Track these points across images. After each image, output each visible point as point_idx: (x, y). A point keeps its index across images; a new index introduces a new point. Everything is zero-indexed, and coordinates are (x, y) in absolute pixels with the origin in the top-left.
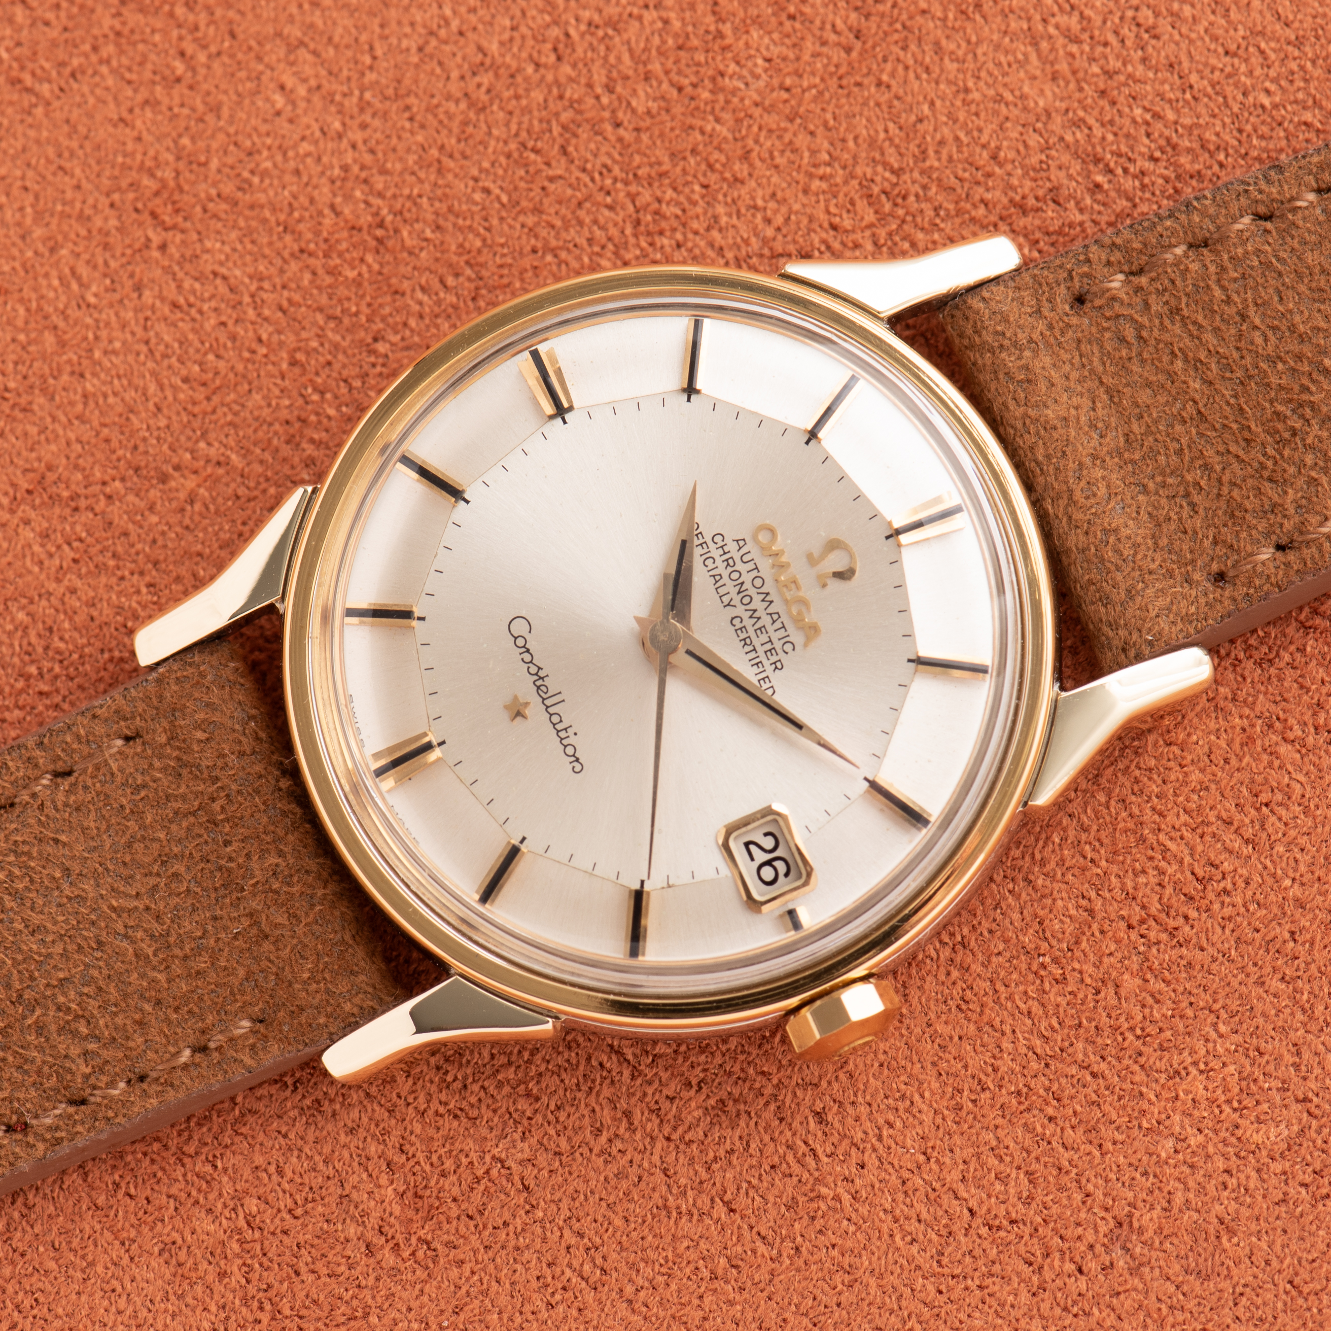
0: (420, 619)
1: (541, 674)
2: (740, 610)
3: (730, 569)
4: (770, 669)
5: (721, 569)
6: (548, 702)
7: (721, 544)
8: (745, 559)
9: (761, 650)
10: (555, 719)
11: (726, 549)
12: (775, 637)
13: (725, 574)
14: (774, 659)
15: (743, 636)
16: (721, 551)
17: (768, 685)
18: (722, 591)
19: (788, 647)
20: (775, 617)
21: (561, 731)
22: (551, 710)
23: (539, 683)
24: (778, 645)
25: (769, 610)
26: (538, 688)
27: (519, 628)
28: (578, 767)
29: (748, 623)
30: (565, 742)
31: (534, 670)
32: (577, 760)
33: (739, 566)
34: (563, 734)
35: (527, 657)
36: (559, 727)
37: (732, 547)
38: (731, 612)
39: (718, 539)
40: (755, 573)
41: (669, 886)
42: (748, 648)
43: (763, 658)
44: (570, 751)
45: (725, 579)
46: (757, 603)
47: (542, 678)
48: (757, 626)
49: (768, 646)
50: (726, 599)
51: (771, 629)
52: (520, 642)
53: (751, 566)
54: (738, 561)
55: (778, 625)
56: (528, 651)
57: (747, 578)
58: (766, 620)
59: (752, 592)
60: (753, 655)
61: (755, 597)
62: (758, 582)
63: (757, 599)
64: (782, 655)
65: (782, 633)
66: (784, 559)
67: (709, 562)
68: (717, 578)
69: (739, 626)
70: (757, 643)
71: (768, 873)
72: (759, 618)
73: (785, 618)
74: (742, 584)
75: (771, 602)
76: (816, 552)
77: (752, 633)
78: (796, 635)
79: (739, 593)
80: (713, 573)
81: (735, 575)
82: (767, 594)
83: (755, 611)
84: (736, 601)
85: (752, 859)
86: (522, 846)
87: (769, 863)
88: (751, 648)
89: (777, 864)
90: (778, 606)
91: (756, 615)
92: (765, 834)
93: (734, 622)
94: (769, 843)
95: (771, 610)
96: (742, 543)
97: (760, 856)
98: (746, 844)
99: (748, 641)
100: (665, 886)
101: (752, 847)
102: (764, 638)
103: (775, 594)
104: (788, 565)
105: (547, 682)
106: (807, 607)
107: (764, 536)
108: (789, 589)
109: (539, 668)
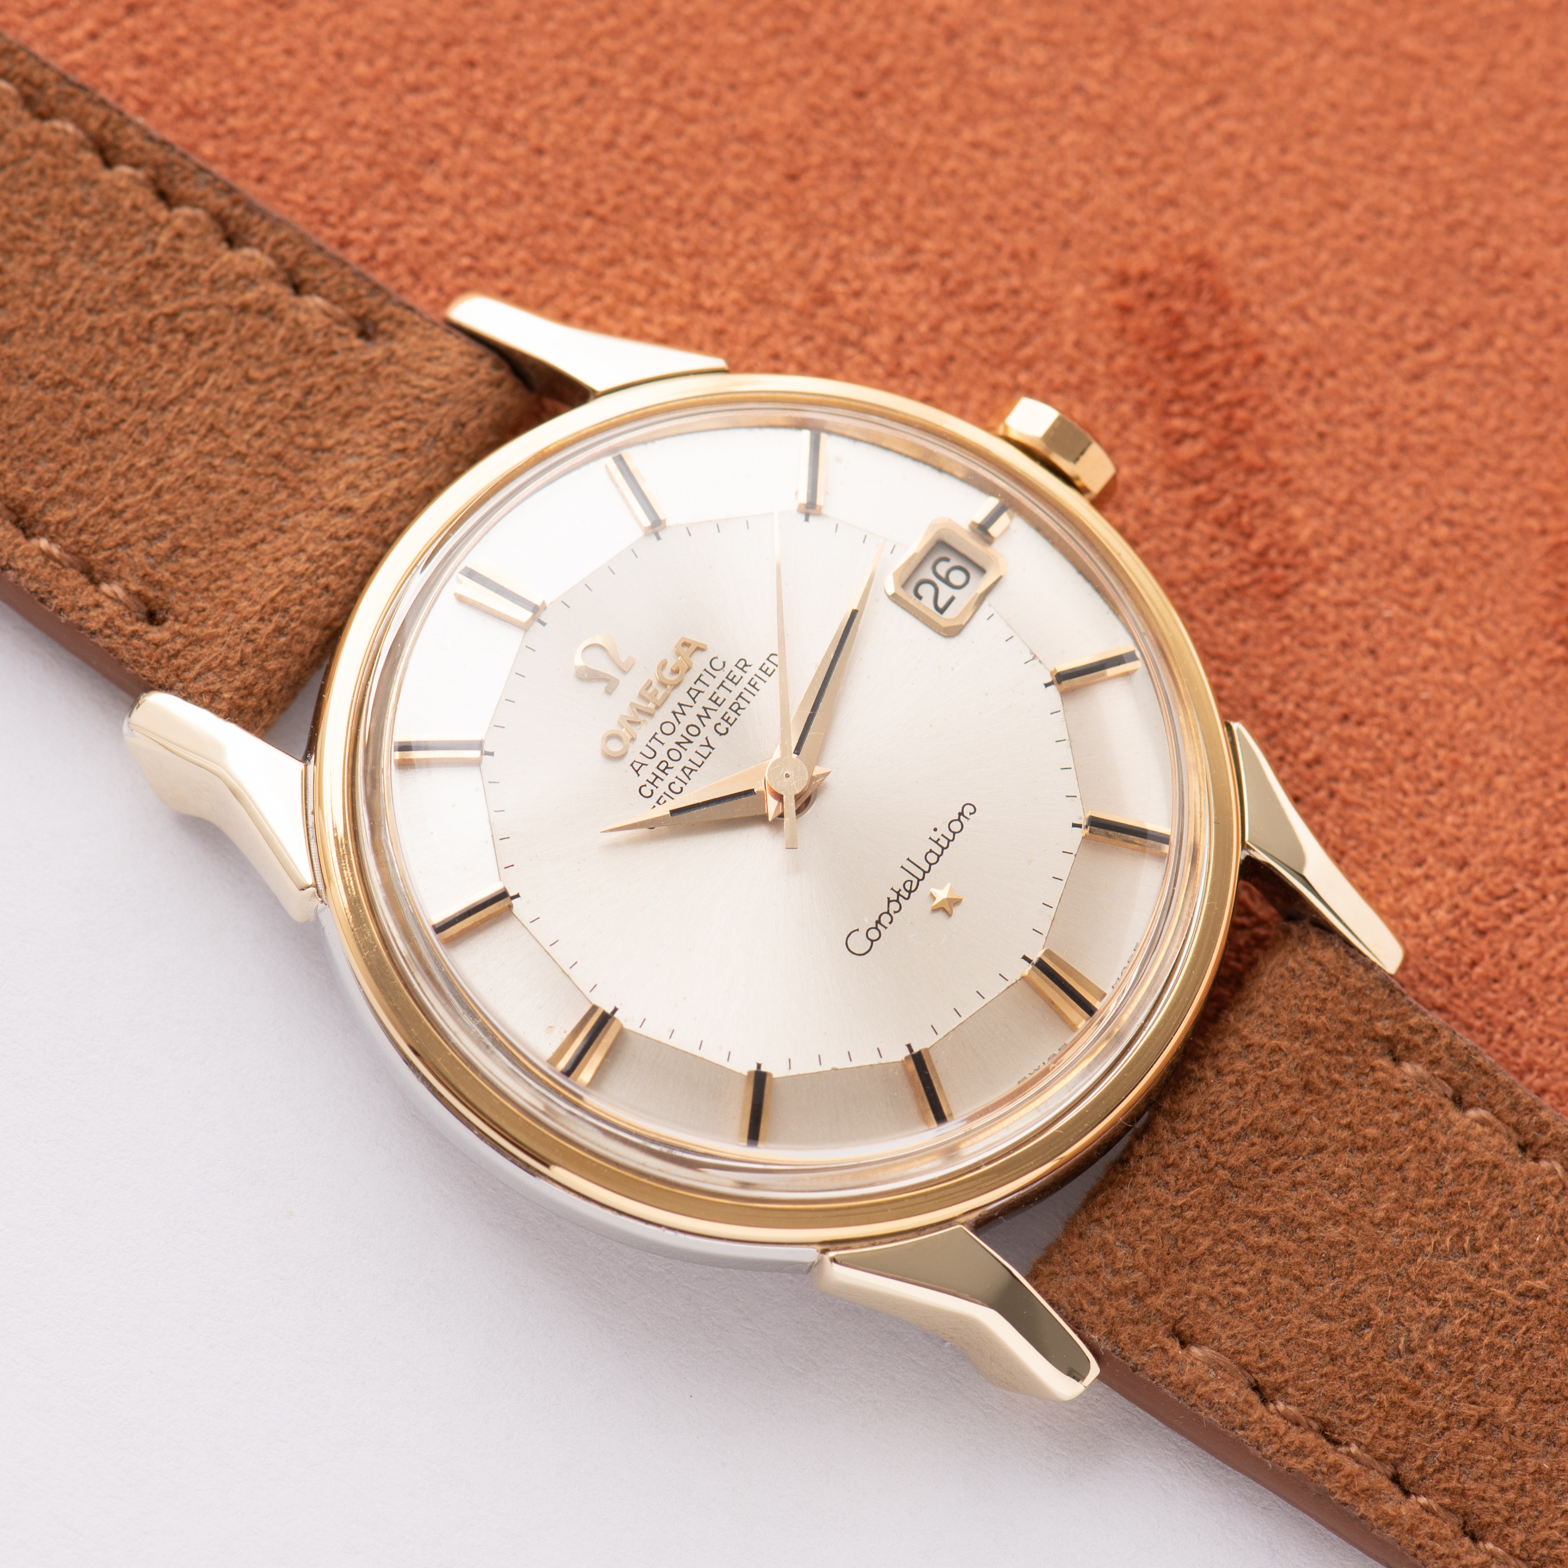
0: (912, 1049)
1: (894, 897)
2: (708, 731)
3: (671, 764)
4: (751, 672)
5: (676, 771)
6: (920, 875)
7: (650, 787)
8: (650, 754)
9: (737, 690)
10: (932, 858)
11: (652, 778)
12: (714, 683)
13: (678, 766)
14: (738, 673)
15: (733, 715)
16: (658, 782)
17: (768, 664)
18: (699, 760)
19: (717, 664)
20: (694, 694)
21: (941, 847)
22: (926, 867)
23: (906, 895)
24: (721, 676)
25: (690, 702)
26: (910, 892)
27: (859, 943)
28: (968, 810)
29: (716, 717)
30: (950, 836)
31: (894, 906)
32: (961, 814)
33: (662, 755)
34: (943, 842)
35: (885, 919)
36: (938, 851)
37: (646, 773)
38: (714, 740)
39: (646, 791)
40: (660, 736)
41: (1035, 657)
42: (743, 704)
43: (744, 683)
45: (684, 762)
46: (691, 717)
48: (715, 706)
49: (727, 684)
50: (705, 751)
51: (709, 692)
52: (873, 934)
53: (654, 744)
54: (657, 760)
55: (700, 686)
56: (878, 922)
57: (670, 742)
58: (703, 700)
59: (681, 729)
60: (746, 695)
61: (684, 725)
62: (668, 728)
63: (685, 721)
64: (730, 666)
65: (706, 678)
66: (627, 713)
67: (676, 788)
68: (688, 772)
69: (725, 725)
70: (731, 698)
71: (957, 578)
72: (705, 709)
73: (689, 681)
74: (678, 743)
75: (680, 705)
76: (602, 686)
77: (725, 708)
78: (700, 662)
79: (690, 742)
80: (685, 779)
81: (674, 755)
82: (674, 713)
83: (699, 716)
84: (700, 740)
85: (952, 599)
86: (1084, 822)
87: (946, 581)
88: (740, 700)
89: (943, 574)
90: (680, 695)
91: (703, 713)
92: (920, 598)
93: (723, 730)
94: (926, 591)
95: (688, 701)
96: (636, 766)
97: (945, 593)
98: (941, 611)
99: (735, 707)
100: (1036, 661)
101: (941, 604)
102: (722, 693)
103: (670, 704)
104: (632, 704)
105: (898, 886)
106: (663, 665)
107: (615, 747)
108: (656, 693)
109: (889, 901)
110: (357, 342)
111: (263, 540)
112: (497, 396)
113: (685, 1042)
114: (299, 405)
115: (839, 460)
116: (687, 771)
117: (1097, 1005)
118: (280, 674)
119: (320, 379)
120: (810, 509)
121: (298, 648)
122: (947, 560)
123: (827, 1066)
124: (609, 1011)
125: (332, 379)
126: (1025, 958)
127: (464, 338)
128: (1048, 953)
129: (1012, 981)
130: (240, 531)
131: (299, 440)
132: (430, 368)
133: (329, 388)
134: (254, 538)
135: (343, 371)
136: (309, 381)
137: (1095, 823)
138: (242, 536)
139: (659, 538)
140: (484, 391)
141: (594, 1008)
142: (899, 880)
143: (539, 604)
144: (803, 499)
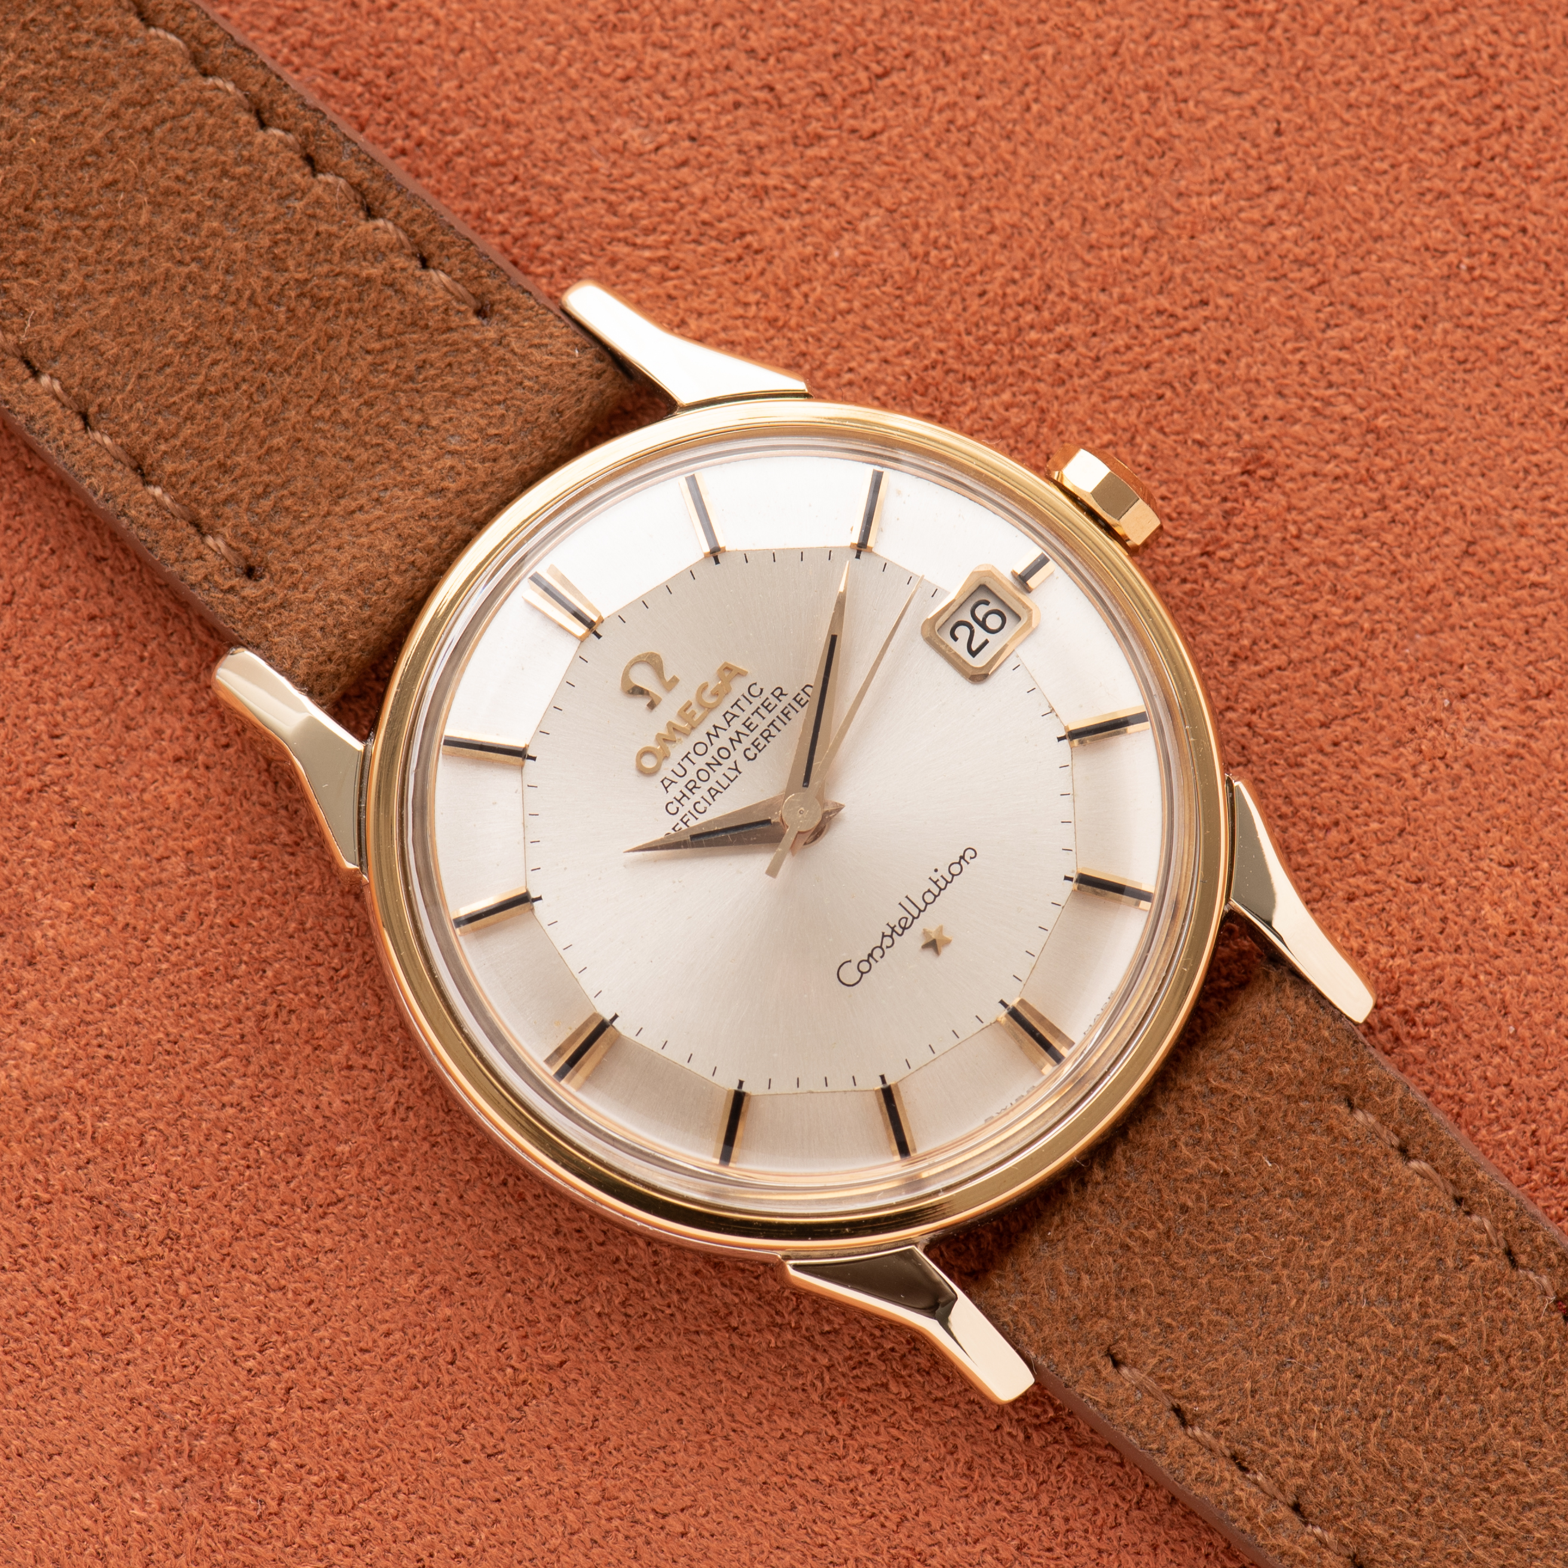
0: (884, 1081)
1: (888, 932)
2: (737, 755)
3: (699, 784)
4: (786, 700)
5: (702, 791)
6: (915, 913)
7: (676, 804)
8: (681, 772)
9: (770, 717)
10: (929, 898)
11: (679, 796)
12: (750, 709)
13: (706, 786)
14: (773, 701)
15: (763, 742)
16: (684, 800)
17: (803, 695)
18: (725, 782)
19: (755, 691)
20: (729, 718)
21: (940, 887)
22: (922, 906)
23: (899, 930)
24: (757, 702)
25: (725, 725)
26: (904, 928)
27: (850, 974)
28: (970, 853)
29: (747, 742)
30: (949, 878)
31: (887, 941)
32: (962, 858)
33: (691, 775)
34: (942, 884)
35: (877, 953)
36: (936, 891)
37: (675, 791)
38: (743, 764)
39: (672, 808)
40: (692, 756)
41: (1052, 711)
42: (774, 731)
45: (712, 783)
46: (723, 741)
48: (747, 731)
49: (762, 711)
50: (732, 774)
51: (743, 717)
52: (864, 967)
53: (686, 763)
54: (686, 779)
55: (736, 710)
56: (871, 955)
57: (701, 762)
58: (737, 724)
59: (713, 751)
60: (778, 723)
61: (717, 746)
62: (700, 749)
63: (718, 743)
64: (767, 693)
65: (743, 703)
66: (663, 731)
67: (700, 807)
68: (713, 793)
69: (754, 750)
70: (763, 725)
71: (993, 622)
72: (738, 733)
73: (726, 706)
74: (708, 764)
75: (715, 727)
76: (644, 702)
77: (756, 734)
78: (739, 688)
79: (719, 764)
80: (710, 799)
81: (703, 775)
82: (708, 734)
83: (731, 740)
84: (729, 763)
85: (986, 642)
86: (1074, 876)
87: (983, 624)
88: (772, 728)
89: (980, 617)
90: (717, 719)
91: (735, 737)
92: (955, 639)
93: (751, 756)
94: (963, 632)
95: (723, 723)
96: (666, 782)
97: (980, 635)
98: (973, 654)
99: (766, 734)
100: (1053, 715)
101: (974, 647)
102: (756, 719)
103: (706, 726)
104: (670, 724)
105: (893, 923)
106: (704, 688)
107: (649, 763)
108: (693, 714)
109: (883, 937)
110: (474, 321)
111: (361, 508)
112: (596, 385)
113: (675, 1054)
114: (410, 378)
115: (899, 493)
117: (1064, 1051)
118: (360, 643)
119: (433, 355)
120: (861, 547)
121: (378, 619)
122: (987, 603)
123: (804, 1089)
124: (608, 1018)
125: (445, 354)
126: (1002, 1002)
127: (573, 327)
128: (1022, 1002)
129: (986, 1024)
130: (340, 497)
131: (407, 413)
132: (537, 355)
133: (441, 364)
134: (354, 505)
135: (456, 349)
136: (423, 356)
137: (1084, 880)
138: (343, 502)
139: (717, 562)
140: (583, 382)
141: (595, 1015)
142: (895, 915)
143: (595, 619)
144: (855, 539)
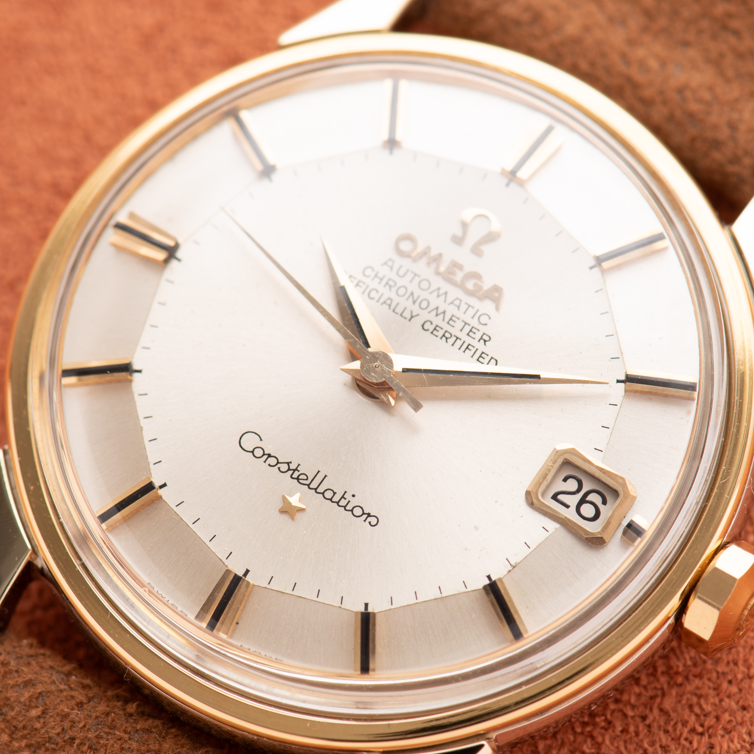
0: (161, 487)
1: (292, 466)
2: (424, 315)
3: (394, 289)
4: (481, 346)
5: (387, 293)
6: (314, 485)
7: (373, 274)
8: (401, 273)
9: (463, 335)
10: (329, 495)
11: (380, 275)
12: (467, 318)
13: (393, 295)
14: (478, 336)
15: (440, 333)
16: (377, 280)
17: (488, 359)
18: (399, 310)
19: (483, 320)
20: (456, 303)
21: (340, 502)
22: (320, 490)
23: (295, 475)
24: (474, 323)
25: (449, 300)
26: (298, 479)
27: (250, 442)
28: (374, 521)
29: (438, 321)
30: (349, 507)
31: (284, 467)
32: (369, 515)
33: (401, 282)
34: (343, 503)
35: (272, 461)
36: (336, 498)
37: (384, 271)
38: (418, 322)
39: (368, 272)
40: (417, 280)
41: (514, 567)
42: (451, 340)
43: (469, 340)
44: (358, 511)
45: (396, 299)
46: (435, 301)
47: (294, 470)
48: (447, 319)
49: (467, 329)
50: (407, 314)
51: (459, 314)
52: (258, 452)
53: (410, 276)
54: (397, 279)
55: (463, 307)
56: (269, 456)
57: (413, 287)
58: (451, 310)
59: (424, 295)
60: (459, 343)
61: (429, 297)
63: (432, 298)
64: (483, 329)
65: (471, 312)
66: (434, 252)
67: (373, 294)
69: (431, 328)
70: (455, 331)
71: (588, 510)
72: (444, 312)
73: (466, 298)
74: (412, 294)
75: (446, 293)
76: (457, 234)
77: (446, 327)
78: (484, 305)
79: (414, 302)
80: (382, 300)
81: (402, 291)
82: (439, 289)
83: (437, 308)
84: (416, 310)
85: (567, 506)
86: (370, 611)
87: (583, 501)
88: (454, 339)
89: (590, 498)
90: (453, 293)
91: (440, 311)
92: (565, 480)
93: (426, 327)
94: (572, 485)
95: (449, 299)
96: (390, 263)
97: (573, 500)
98: (555, 497)
99: (448, 335)
100: (510, 568)
101: (560, 497)
102: (459, 325)
103: (445, 287)
104: (440, 255)
105: (301, 470)
107: (406, 246)
109: (288, 463)
113: (156, 314)
116: (389, 302)
122: (604, 501)
123: (143, 423)
126: (247, 570)
128: (251, 587)
129: (226, 562)
139: (591, 269)
141: (179, 243)
142: (308, 469)
